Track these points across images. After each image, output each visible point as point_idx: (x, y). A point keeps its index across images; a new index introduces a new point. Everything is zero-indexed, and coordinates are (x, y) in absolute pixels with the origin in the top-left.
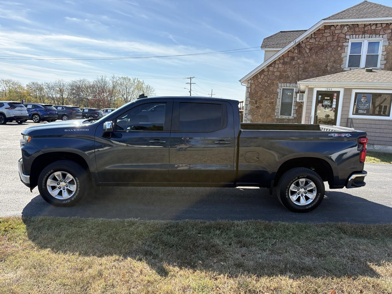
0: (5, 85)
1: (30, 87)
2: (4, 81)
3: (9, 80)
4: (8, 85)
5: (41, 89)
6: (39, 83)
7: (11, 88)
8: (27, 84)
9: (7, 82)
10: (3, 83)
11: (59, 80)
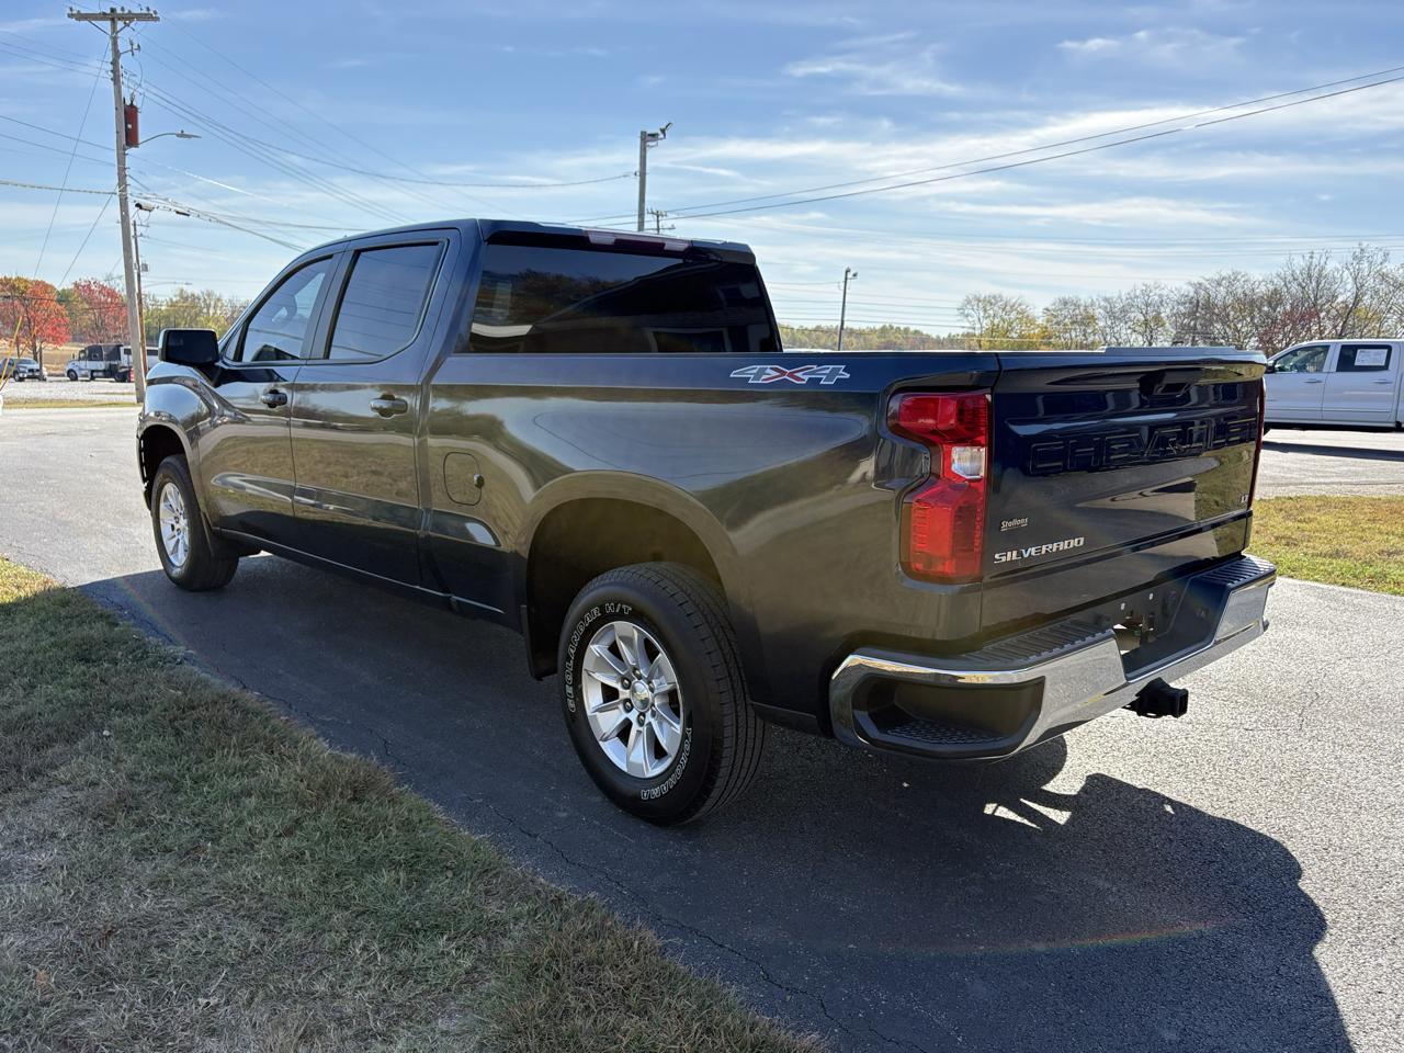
0: (982, 314)
1: (1055, 317)
2: (979, 301)
3: (994, 297)
4: (991, 312)
5: (1088, 320)
6: (1084, 299)
7: (996, 321)
8: (1044, 306)
9: (987, 303)
10: (975, 307)
11: (1146, 285)
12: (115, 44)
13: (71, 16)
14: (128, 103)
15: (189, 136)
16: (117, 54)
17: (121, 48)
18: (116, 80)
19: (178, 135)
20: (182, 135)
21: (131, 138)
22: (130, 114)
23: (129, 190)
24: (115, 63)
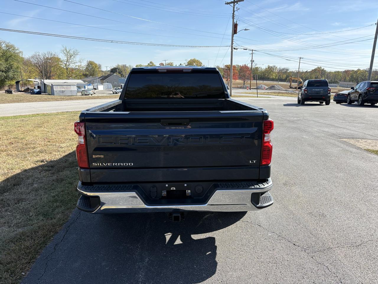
12: (234, 9)
13: (225, 4)
14: (235, 23)
15: (247, 30)
16: (234, 11)
17: (235, 10)
18: (233, 18)
19: (245, 30)
20: (246, 30)
21: (235, 31)
22: (235, 26)
23: (234, 45)
24: (233, 14)
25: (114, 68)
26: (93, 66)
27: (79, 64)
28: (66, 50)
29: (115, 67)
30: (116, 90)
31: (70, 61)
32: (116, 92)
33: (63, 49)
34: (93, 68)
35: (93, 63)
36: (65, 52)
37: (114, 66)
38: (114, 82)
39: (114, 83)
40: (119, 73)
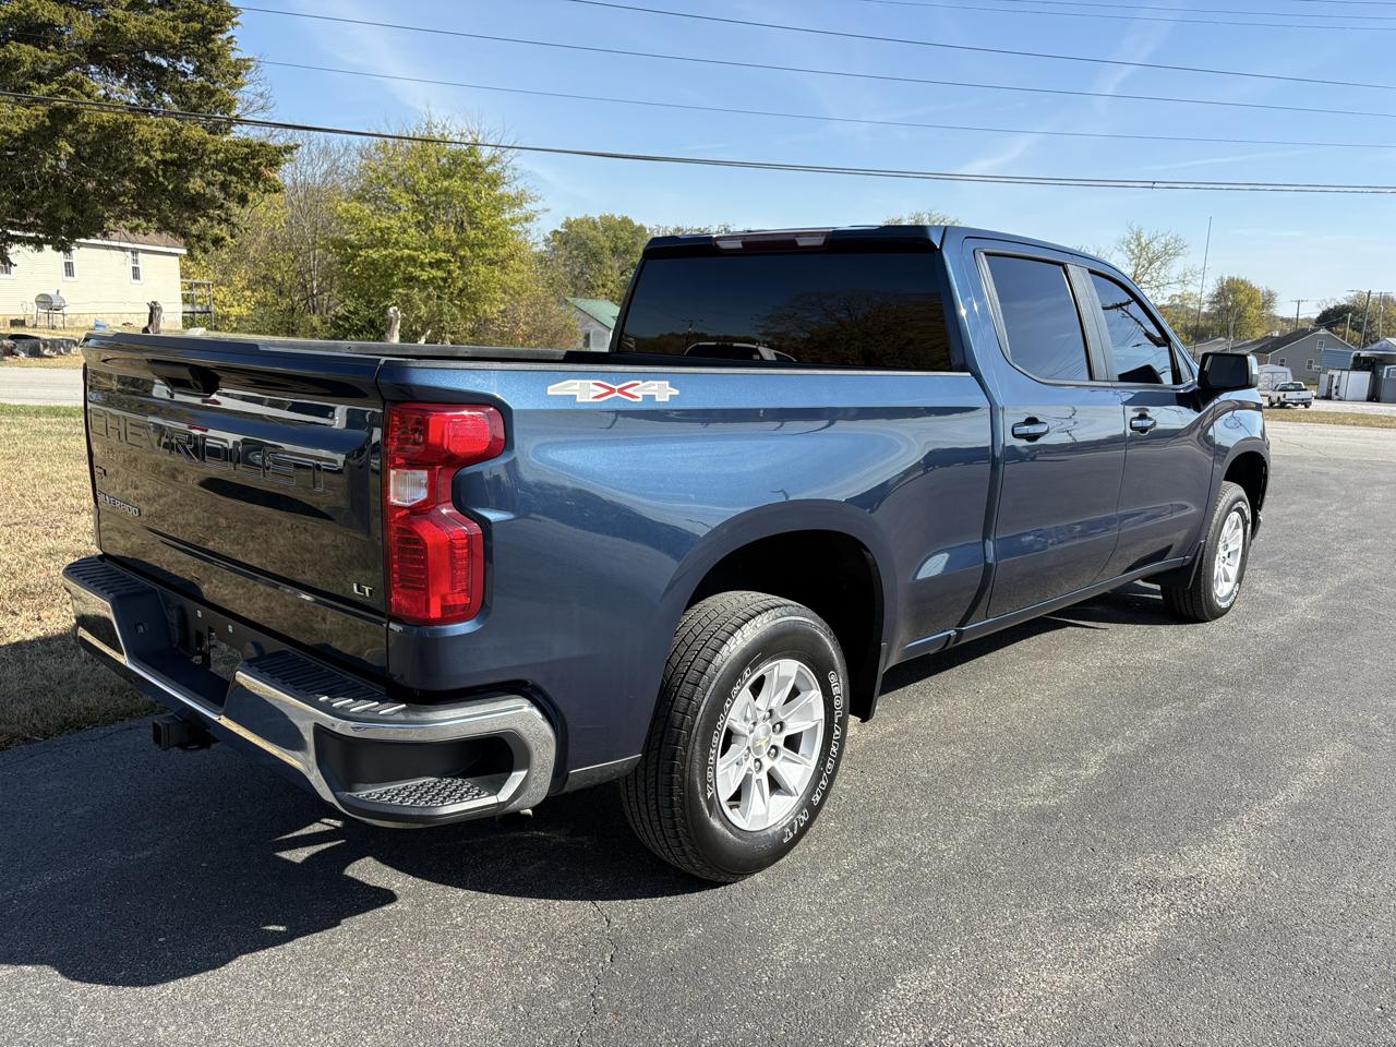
25: (1335, 307)
26: (1241, 296)
27: (1177, 290)
28: (1138, 239)
29: (1345, 303)
30: (1282, 393)
31: (1147, 278)
32: (1282, 399)
33: (1128, 236)
34: (1237, 303)
35: (1242, 287)
36: (1132, 247)
37: (1340, 297)
38: (1310, 362)
39: (1310, 367)
40: (1357, 328)
